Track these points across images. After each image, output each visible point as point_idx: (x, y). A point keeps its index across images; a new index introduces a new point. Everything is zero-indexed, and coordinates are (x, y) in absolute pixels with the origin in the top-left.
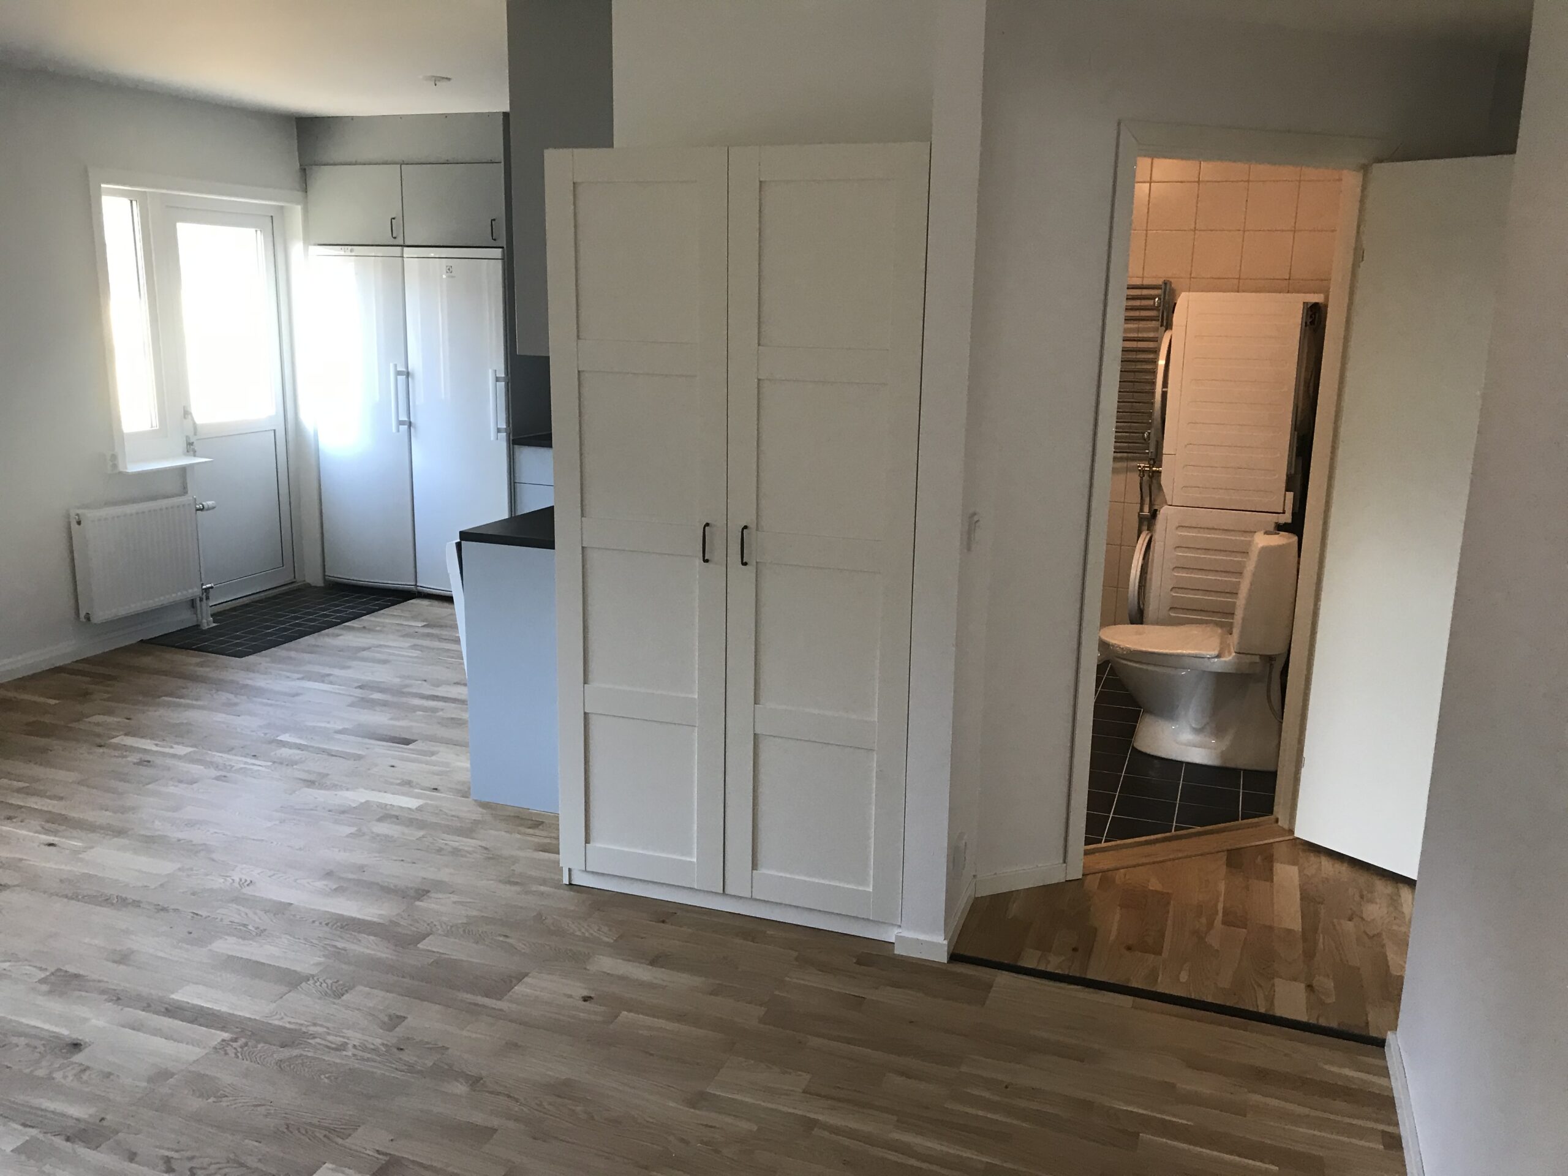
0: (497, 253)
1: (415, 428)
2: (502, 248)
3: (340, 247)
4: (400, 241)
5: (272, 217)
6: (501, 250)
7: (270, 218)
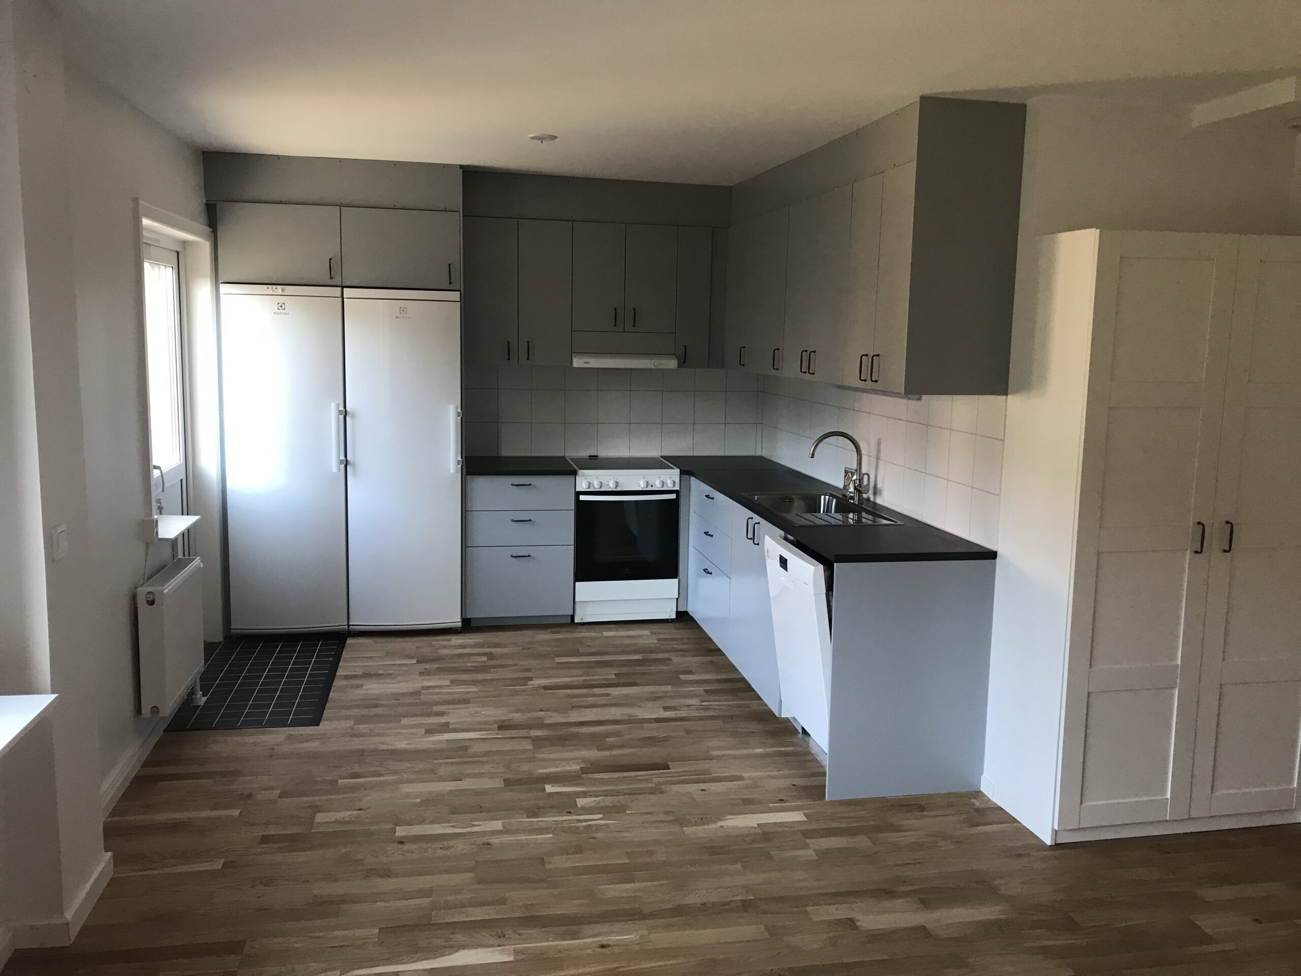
0: (456, 296)
1: (354, 466)
2: (460, 291)
3: (267, 286)
4: (337, 281)
5: (178, 253)
6: (459, 292)
7: (176, 254)
